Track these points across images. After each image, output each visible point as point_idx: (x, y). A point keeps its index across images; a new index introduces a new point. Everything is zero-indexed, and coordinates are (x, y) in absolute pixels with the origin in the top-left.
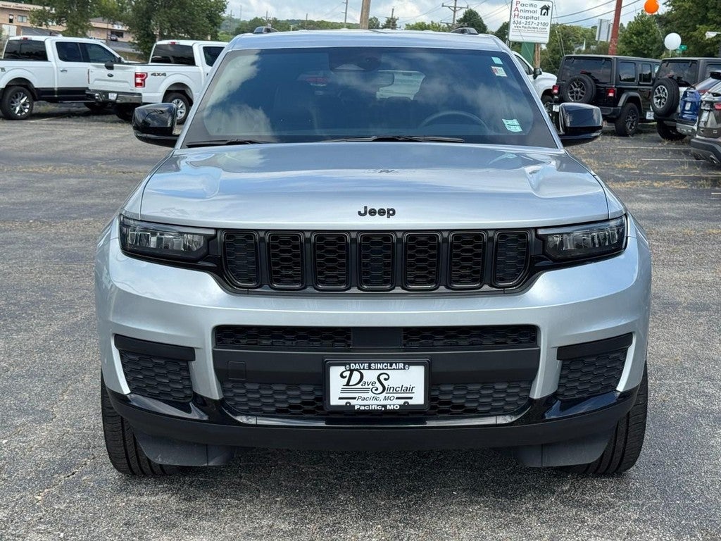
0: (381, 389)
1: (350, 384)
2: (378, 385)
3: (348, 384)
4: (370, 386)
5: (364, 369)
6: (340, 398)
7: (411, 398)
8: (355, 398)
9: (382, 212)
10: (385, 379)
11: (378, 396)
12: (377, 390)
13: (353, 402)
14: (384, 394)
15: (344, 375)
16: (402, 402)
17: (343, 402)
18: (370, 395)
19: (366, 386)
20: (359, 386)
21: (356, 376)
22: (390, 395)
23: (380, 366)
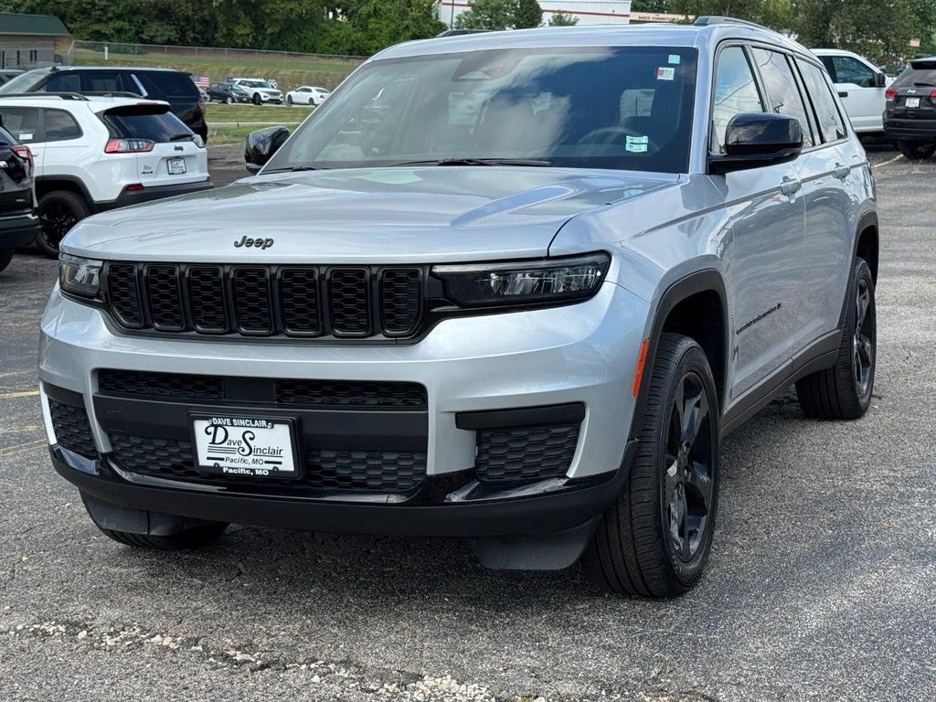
0: (247, 451)
1: (216, 442)
2: (244, 445)
3: (213, 442)
4: (236, 446)
5: (226, 425)
6: (208, 458)
7: (280, 463)
8: (222, 459)
9: (259, 243)
10: (251, 439)
11: (246, 458)
12: (243, 451)
13: (221, 463)
14: (251, 457)
15: (209, 430)
16: (271, 467)
17: (211, 463)
18: (237, 456)
19: (232, 446)
20: (225, 445)
21: (221, 432)
22: (259, 458)
23: (242, 422)
